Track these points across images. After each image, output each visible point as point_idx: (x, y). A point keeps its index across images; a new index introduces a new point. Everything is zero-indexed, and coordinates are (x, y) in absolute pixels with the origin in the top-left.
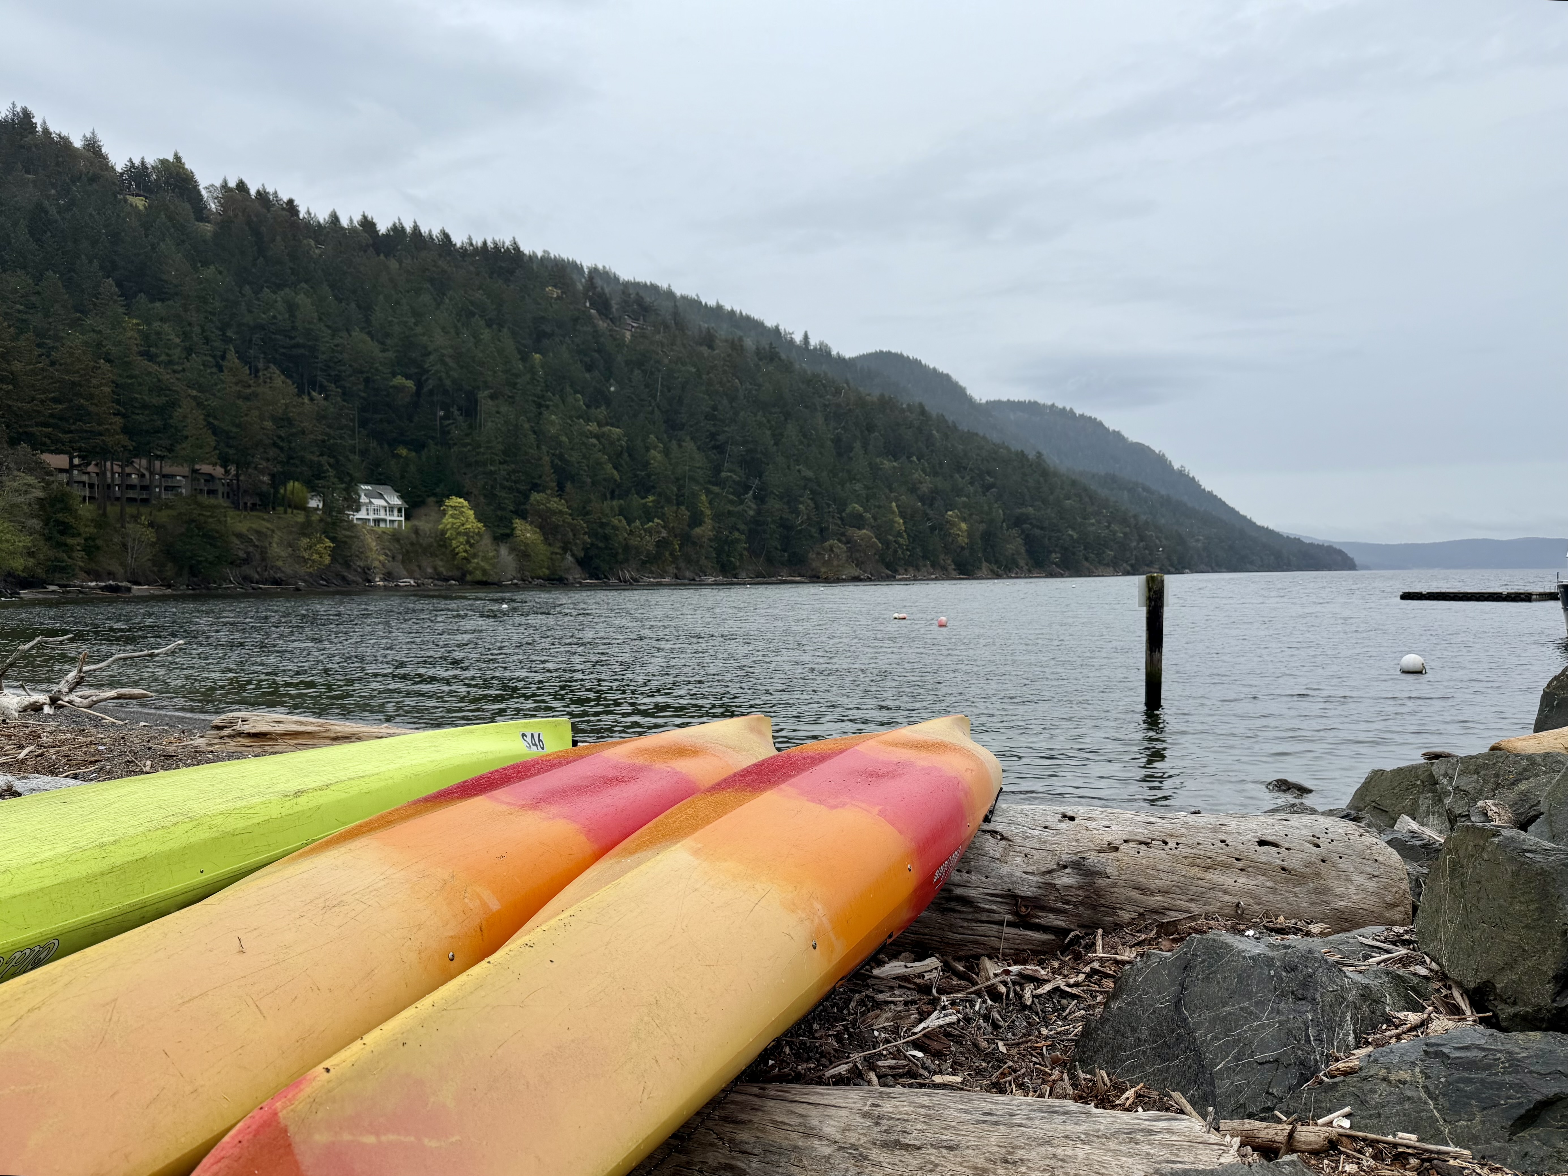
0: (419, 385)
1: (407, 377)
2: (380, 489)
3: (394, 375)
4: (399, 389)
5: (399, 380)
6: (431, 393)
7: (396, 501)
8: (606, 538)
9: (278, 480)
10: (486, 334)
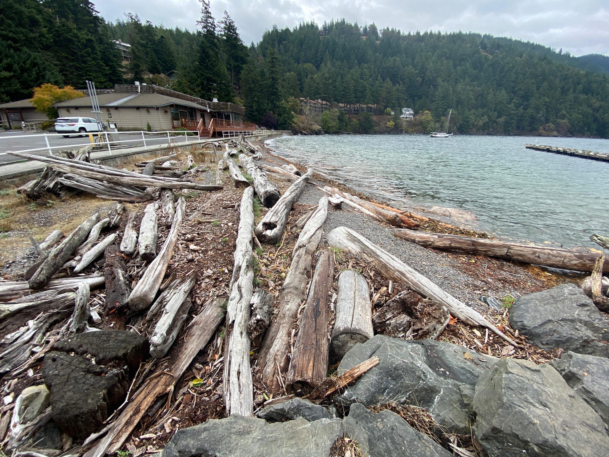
0: (423, 80)
1: (420, 77)
2: (408, 109)
3: (417, 77)
4: (418, 81)
5: (418, 79)
6: (426, 81)
7: (412, 112)
8: (468, 121)
9: (386, 107)
10: (445, 61)
